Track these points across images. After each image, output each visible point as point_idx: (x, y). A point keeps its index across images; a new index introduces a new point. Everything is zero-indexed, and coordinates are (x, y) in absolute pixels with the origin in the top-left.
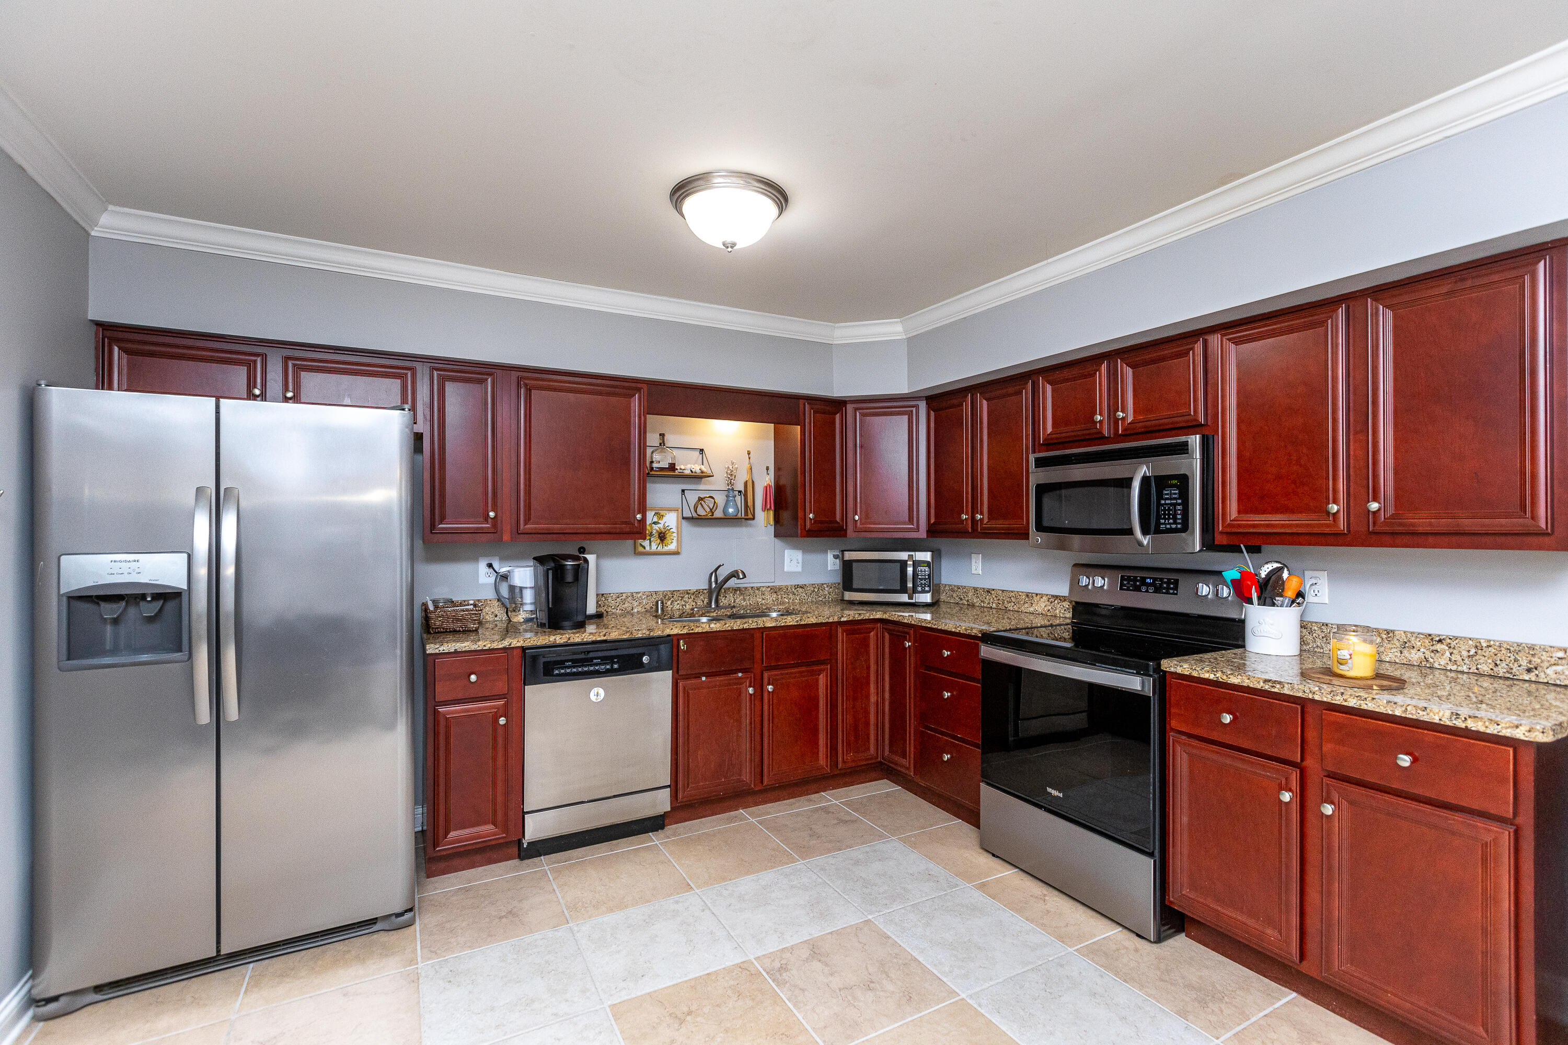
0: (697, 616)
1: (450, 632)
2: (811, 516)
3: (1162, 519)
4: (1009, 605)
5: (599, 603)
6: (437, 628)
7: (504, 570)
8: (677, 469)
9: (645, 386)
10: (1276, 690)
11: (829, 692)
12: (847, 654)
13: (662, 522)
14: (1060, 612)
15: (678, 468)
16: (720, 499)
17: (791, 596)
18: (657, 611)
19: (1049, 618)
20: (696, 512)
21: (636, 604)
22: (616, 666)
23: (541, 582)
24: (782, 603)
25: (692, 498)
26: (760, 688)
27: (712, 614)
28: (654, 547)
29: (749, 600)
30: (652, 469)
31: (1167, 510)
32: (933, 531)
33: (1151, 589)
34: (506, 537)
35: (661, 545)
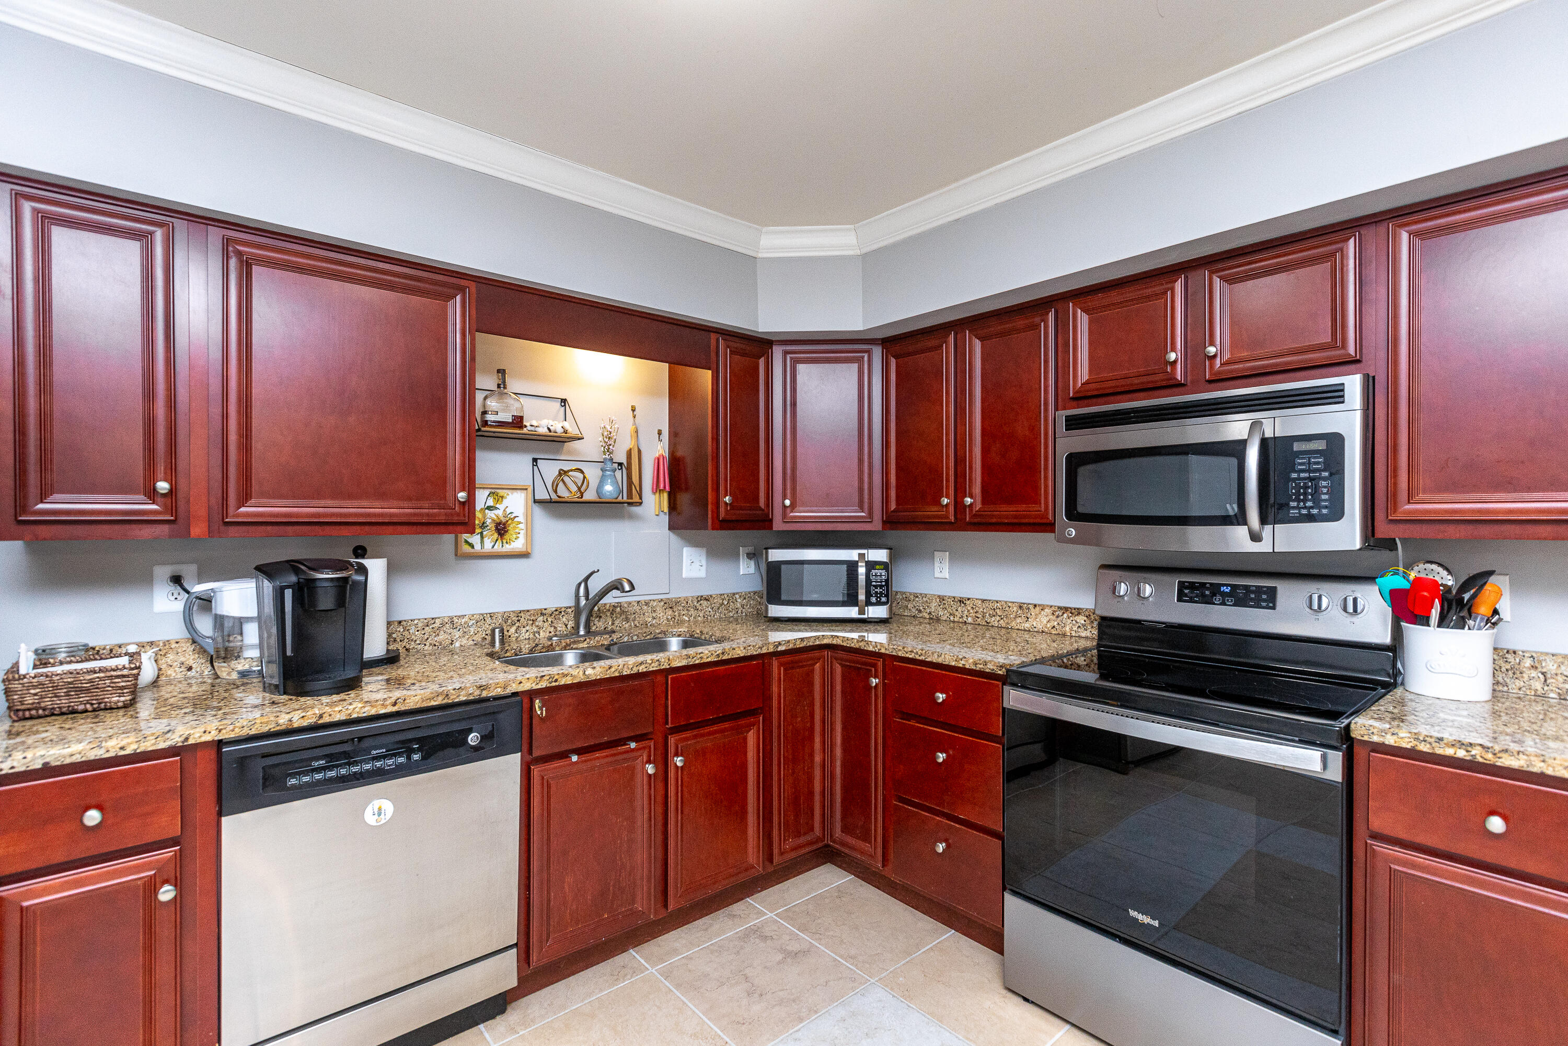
0: (557, 649)
1: (62, 714)
2: (727, 499)
3: (1294, 501)
4: (993, 619)
5: (394, 636)
6: (29, 710)
7: (199, 588)
8: (526, 426)
9: (473, 286)
11: (761, 755)
12: (785, 698)
13: (501, 507)
14: (1071, 629)
15: (528, 424)
16: (593, 474)
17: (692, 612)
18: (493, 643)
19: (1053, 637)
20: (556, 492)
21: (457, 634)
22: (416, 757)
23: (269, 608)
24: (680, 623)
25: (550, 470)
26: (664, 763)
27: (581, 645)
28: (488, 544)
29: (634, 620)
30: (485, 423)
31: (1301, 488)
32: (892, 522)
33: (1230, 601)
34: (198, 529)
35: (499, 541)
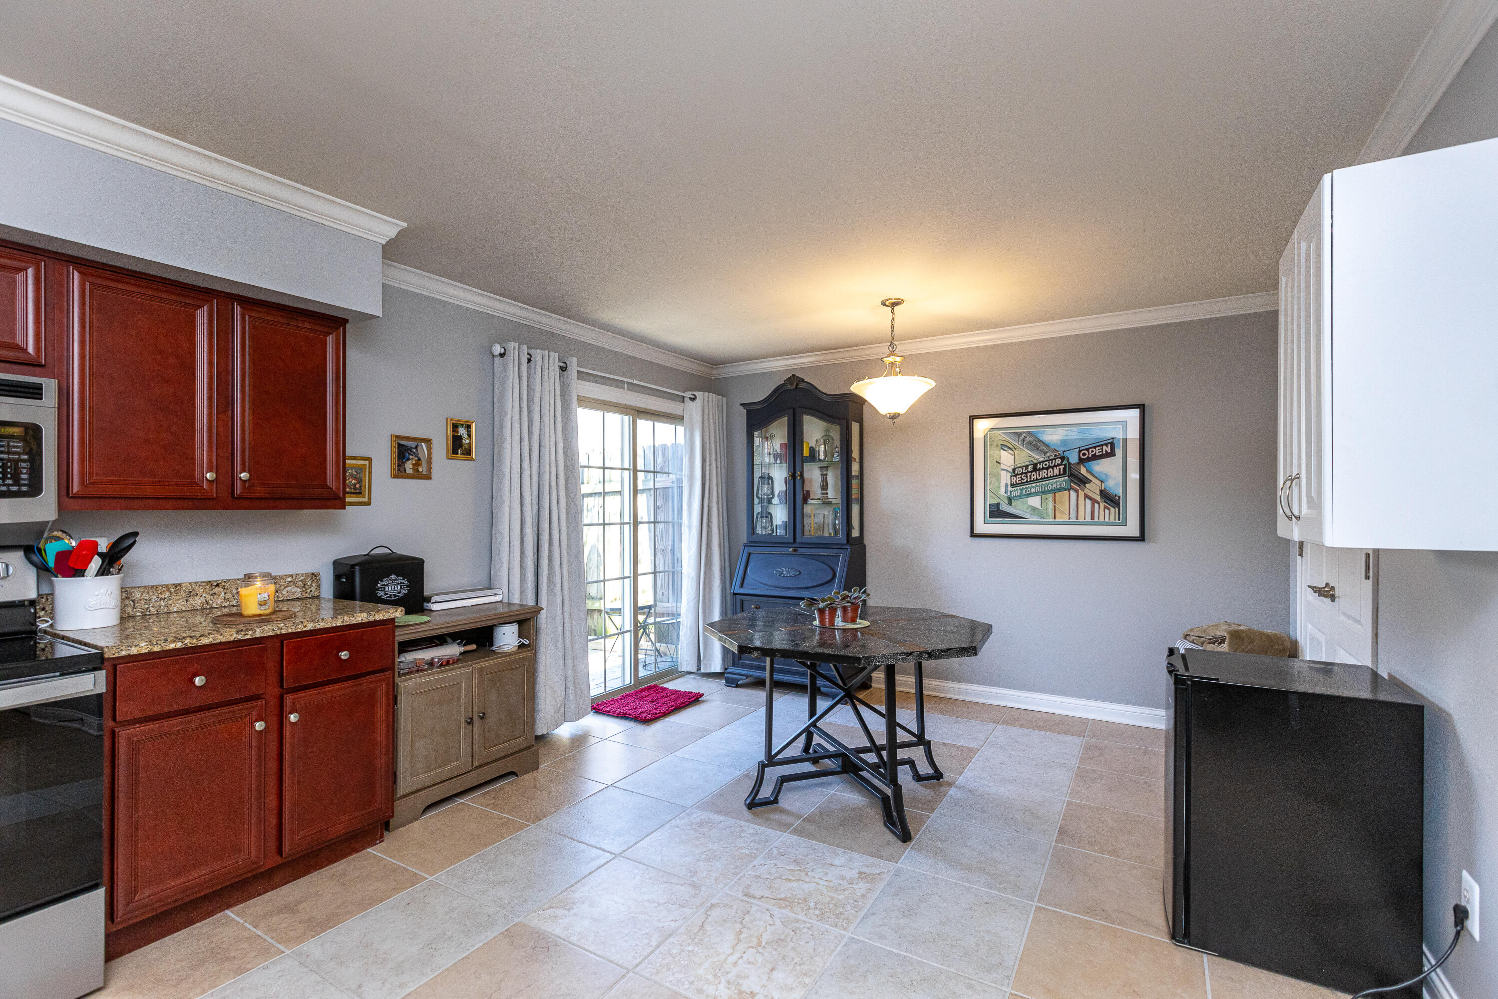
10: (249, 637)
